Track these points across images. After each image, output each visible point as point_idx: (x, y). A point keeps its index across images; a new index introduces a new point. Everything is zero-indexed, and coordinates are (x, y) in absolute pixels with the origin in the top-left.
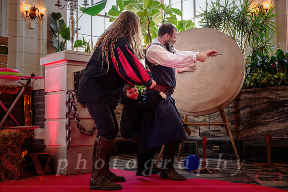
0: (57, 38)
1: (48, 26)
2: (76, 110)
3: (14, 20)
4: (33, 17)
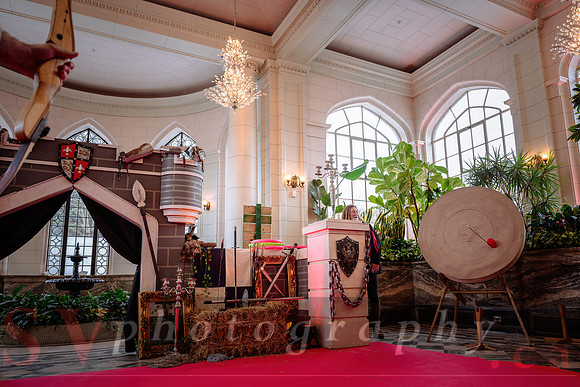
0: (318, 205)
1: (309, 193)
2: (339, 280)
3: (277, 190)
4: (294, 185)
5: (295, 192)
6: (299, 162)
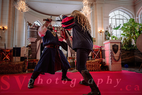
1: (105, 34)
2: (113, 55)
4: (101, 32)
5: (101, 34)
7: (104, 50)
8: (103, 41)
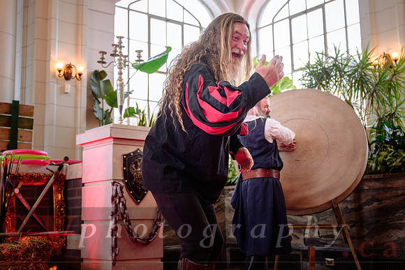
0: (101, 105)
1: (89, 88)
2: (125, 208)
3: (42, 82)
4: (68, 77)
5: (68, 86)
6: (77, 45)
7: (78, 183)
8: (75, 128)
